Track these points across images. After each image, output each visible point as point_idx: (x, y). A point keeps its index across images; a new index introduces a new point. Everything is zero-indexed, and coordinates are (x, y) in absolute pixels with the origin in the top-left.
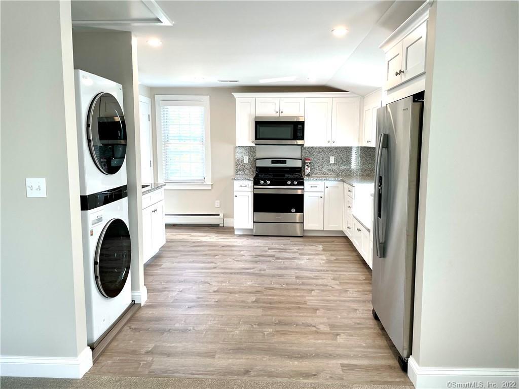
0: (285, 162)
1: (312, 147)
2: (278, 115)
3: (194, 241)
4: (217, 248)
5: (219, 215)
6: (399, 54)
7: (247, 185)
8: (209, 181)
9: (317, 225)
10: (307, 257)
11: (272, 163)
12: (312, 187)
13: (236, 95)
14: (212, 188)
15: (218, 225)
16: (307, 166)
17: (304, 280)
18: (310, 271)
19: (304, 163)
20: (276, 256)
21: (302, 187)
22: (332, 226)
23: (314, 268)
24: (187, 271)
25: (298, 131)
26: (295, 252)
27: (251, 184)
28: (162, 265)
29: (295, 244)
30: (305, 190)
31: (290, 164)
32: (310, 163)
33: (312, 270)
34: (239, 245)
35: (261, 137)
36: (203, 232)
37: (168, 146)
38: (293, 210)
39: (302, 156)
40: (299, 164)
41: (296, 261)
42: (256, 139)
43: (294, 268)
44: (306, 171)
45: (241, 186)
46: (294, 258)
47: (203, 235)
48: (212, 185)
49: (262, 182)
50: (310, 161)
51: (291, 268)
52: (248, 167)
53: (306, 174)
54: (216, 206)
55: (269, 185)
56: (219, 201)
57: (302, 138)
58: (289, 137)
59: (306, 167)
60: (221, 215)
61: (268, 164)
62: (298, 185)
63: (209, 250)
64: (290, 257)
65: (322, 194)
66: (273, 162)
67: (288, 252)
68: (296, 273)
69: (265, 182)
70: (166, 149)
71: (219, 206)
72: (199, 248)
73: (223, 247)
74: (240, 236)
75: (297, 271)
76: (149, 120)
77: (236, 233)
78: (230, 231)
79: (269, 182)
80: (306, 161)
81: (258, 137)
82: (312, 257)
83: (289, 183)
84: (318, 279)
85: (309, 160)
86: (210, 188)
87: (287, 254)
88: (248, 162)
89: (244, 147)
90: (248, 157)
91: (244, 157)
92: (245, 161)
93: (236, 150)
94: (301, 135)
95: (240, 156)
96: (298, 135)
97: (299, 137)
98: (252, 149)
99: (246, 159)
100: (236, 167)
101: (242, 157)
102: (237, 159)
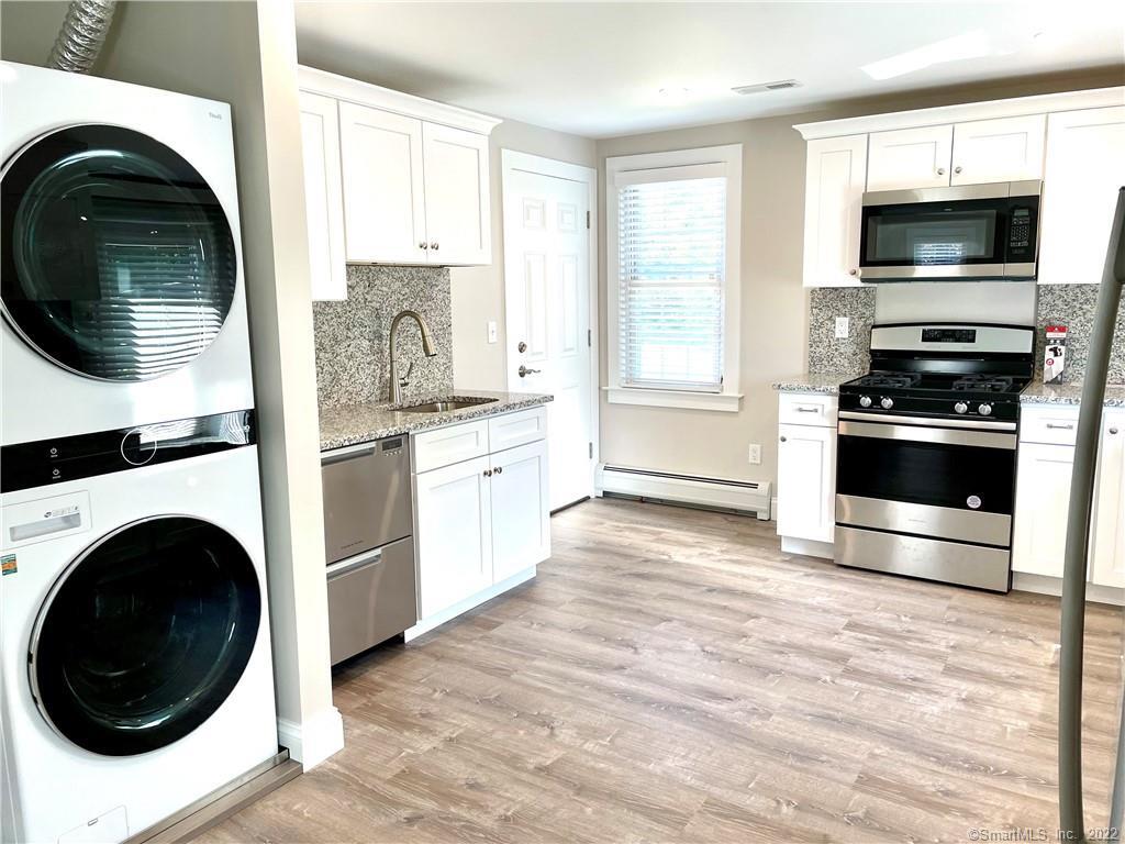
0: (970, 337)
1: (1080, 286)
2: (943, 181)
3: (651, 556)
4: (687, 593)
5: (755, 486)
7: (820, 408)
8: (731, 390)
10: (967, 687)
11: (925, 339)
12: (1050, 427)
13: (807, 130)
14: (741, 408)
15: (752, 515)
16: (1054, 350)
17: (880, 803)
18: (939, 761)
19: (1040, 342)
20: (852, 662)
21: (1012, 426)
23: (962, 747)
24: (536, 663)
25: (1013, 232)
26: (935, 656)
27: (830, 403)
28: (500, 624)
29: (958, 623)
30: (1023, 435)
31: (988, 342)
32: (1063, 342)
33: (946, 759)
35: (880, 256)
36: (699, 532)
37: (634, 293)
39: (1037, 314)
40: (1022, 343)
41: (913, 697)
42: (864, 262)
43: (881, 732)
44: (1046, 367)
45: (801, 410)
46: (912, 685)
47: (690, 540)
48: (741, 399)
49: (866, 401)
50: (1063, 335)
51: (870, 729)
52: (849, 350)
53: (1047, 377)
54: (751, 461)
55: (889, 412)
56: (758, 446)
57: (1029, 254)
59: (1049, 355)
60: (762, 488)
61: (911, 341)
62: (996, 415)
64: (901, 673)
66: (927, 337)
67: (907, 652)
68: (873, 756)
69: (876, 402)
70: (630, 299)
71: (758, 462)
72: (639, 585)
74: (795, 559)
75: (882, 750)
76: (588, 227)
77: (785, 547)
79: (888, 403)
80: (1049, 335)
81: (868, 259)
82: (984, 690)
83: (961, 407)
84: (946, 809)
85: (1062, 329)
86: (734, 407)
87: (903, 660)
88: (846, 335)
89: (836, 289)
90: (847, 320)
91: (838, 319)
92: (837, 330)
93: (813, 299)
94: (1025, 243)
95: (823, 316)
96: (1013, 245)
97: (1016, 252)
98: (863, 295)
99: (842, 327)
100: (812, 349)
101: (830, 319)
102: (815, 327)
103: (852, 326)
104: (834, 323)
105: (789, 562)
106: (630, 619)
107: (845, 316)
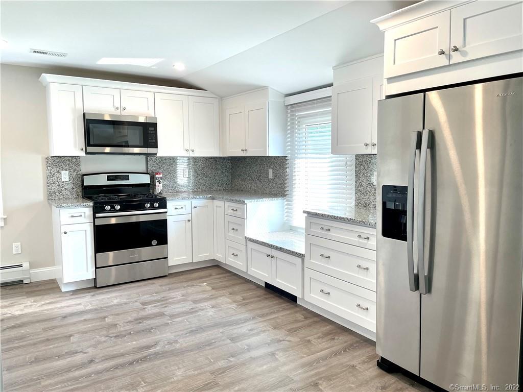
0: (127, 178)
2: (118, 112)
5: (21, 266)
6: (437, 27)
7: (83, 214)
9: (185, 257)
10: (207, 304)
12: (176, 208)
14: (5, 223)
15: (21, 282)
16: (159, 181)
19: (153, 178)
20: (166, 313)
21: (165, 210)
22: (203, 256)
25: (150, 136)
27: (89, 211)
29: (171, 289)
30: (168, 213)
31: (134, 180)
32: (161, 179)
34: (87, 308)
38: (154, 242)
40: (146, 180)
42: (87, 145)
44: (156, 188)
45: (72, 216)
46: (193, 311)
48: (5, 219)
49: (108, 208)
50: (161, 176)
52: (70, 187)
54: (13, 252)
56: (19, 244)
57: (155, 145)
58: (138, 144)
59: (157, 184)
60: (26, 265)
61: (102, 181)
62: (159, 208)
63: (44, 330)
65: (189, 217)
66: (109, 179)
69: (113, 207)
71: (20, 252)
72: (23, 331)
73: (65, 317)
74: (75, 292)
77: (64, 290)
78: (51, 287)
79: (118, 207)
80: (157, 176)
81: (91, 143)
83: (148, 205)
85: (161, 174)
86: (2, 224)
88: (68, 180)
89: (60, 157)
90: (67, 172)
91: (62, 172)
92: (62, 178)
93: (47, 162)
94: (154, 141)
95: (54, 171)
96: (150, 141)
97: (151, 144)
98: (74, 160)
99: (65, 176)
100: (49, 188)
101: (58, 172)
102: (50, 176)
103: (70, 175)
104: (61, 174)
105: (72, 295)
106: (52, 344)
107: (66, 170)
